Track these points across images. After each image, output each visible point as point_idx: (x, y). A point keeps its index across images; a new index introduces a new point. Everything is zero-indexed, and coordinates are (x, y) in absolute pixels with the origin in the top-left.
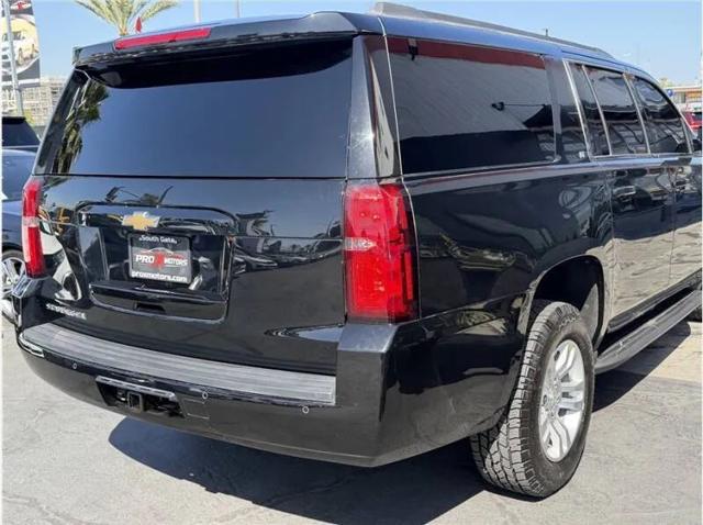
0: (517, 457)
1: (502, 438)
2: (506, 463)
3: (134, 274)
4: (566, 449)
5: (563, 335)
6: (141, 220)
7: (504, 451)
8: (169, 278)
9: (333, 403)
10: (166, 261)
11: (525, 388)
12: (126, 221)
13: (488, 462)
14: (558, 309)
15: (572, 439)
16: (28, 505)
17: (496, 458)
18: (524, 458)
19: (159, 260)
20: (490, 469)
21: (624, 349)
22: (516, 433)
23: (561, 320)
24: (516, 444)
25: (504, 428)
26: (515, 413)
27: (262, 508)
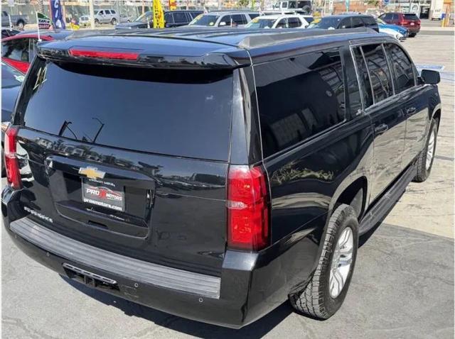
0: (316, 302)
1: (308, 291)
2: (309, 304)
3: (86, 200)
4: (341, 288)
5: (344, 226)
6: (92, 172)
7: (309, 298)
8: (110, 206)
9: (218, 297)
10: (107, 195)
11: (323, 263)
12: (82, 171)
13: (298, 302)
14: (343, 212)
15: (344, 281)
16: (17, 325)
17: (303, 301)
18: (320, 302)
19: (103, 194)
20: (299, 306)
21: (373, 218)
22: (316, 289)
23: (344, 218)
24: (316, 295)
25: (309, 286)
26: (316, 278)
27: (162, 327)
